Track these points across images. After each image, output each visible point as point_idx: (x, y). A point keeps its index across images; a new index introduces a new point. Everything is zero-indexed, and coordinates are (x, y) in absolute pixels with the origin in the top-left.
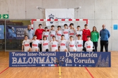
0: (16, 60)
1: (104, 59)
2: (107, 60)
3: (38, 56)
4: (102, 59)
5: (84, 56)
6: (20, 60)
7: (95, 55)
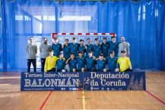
0: (29, 83)
1: (137, 81)
2: (141, 81)
3: (56, 77)
4: (135, 80)
5: (113, 76)
7: (127, 76)
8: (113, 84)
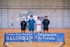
0: (8, 38)
2: (62, 38)
3: (22, 35)
4: (59, 37)
5: (49, 35)
6: (11, 38)
8: (49, 39)
